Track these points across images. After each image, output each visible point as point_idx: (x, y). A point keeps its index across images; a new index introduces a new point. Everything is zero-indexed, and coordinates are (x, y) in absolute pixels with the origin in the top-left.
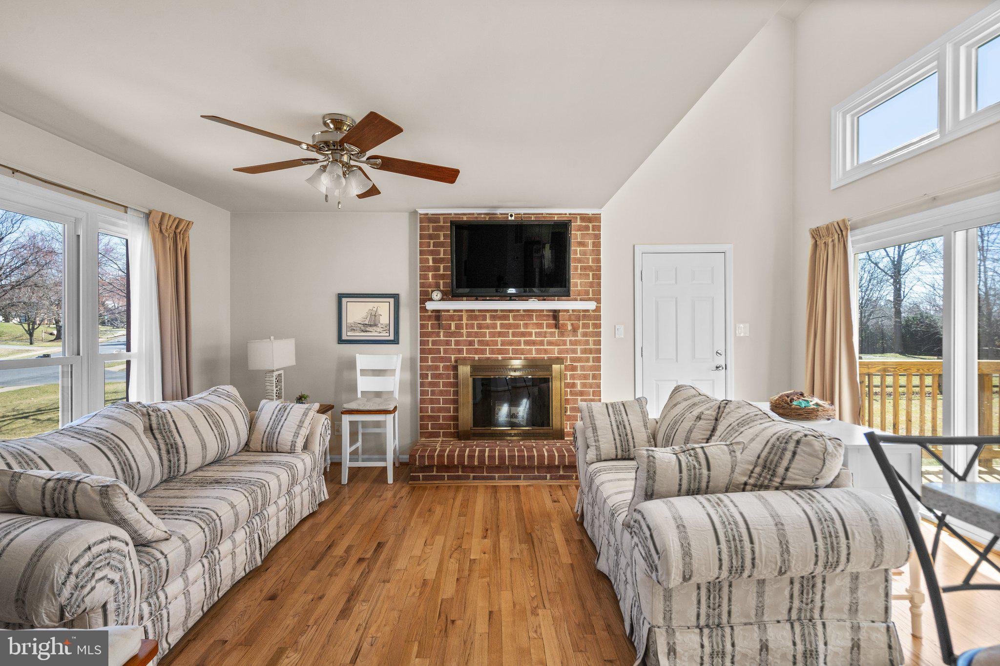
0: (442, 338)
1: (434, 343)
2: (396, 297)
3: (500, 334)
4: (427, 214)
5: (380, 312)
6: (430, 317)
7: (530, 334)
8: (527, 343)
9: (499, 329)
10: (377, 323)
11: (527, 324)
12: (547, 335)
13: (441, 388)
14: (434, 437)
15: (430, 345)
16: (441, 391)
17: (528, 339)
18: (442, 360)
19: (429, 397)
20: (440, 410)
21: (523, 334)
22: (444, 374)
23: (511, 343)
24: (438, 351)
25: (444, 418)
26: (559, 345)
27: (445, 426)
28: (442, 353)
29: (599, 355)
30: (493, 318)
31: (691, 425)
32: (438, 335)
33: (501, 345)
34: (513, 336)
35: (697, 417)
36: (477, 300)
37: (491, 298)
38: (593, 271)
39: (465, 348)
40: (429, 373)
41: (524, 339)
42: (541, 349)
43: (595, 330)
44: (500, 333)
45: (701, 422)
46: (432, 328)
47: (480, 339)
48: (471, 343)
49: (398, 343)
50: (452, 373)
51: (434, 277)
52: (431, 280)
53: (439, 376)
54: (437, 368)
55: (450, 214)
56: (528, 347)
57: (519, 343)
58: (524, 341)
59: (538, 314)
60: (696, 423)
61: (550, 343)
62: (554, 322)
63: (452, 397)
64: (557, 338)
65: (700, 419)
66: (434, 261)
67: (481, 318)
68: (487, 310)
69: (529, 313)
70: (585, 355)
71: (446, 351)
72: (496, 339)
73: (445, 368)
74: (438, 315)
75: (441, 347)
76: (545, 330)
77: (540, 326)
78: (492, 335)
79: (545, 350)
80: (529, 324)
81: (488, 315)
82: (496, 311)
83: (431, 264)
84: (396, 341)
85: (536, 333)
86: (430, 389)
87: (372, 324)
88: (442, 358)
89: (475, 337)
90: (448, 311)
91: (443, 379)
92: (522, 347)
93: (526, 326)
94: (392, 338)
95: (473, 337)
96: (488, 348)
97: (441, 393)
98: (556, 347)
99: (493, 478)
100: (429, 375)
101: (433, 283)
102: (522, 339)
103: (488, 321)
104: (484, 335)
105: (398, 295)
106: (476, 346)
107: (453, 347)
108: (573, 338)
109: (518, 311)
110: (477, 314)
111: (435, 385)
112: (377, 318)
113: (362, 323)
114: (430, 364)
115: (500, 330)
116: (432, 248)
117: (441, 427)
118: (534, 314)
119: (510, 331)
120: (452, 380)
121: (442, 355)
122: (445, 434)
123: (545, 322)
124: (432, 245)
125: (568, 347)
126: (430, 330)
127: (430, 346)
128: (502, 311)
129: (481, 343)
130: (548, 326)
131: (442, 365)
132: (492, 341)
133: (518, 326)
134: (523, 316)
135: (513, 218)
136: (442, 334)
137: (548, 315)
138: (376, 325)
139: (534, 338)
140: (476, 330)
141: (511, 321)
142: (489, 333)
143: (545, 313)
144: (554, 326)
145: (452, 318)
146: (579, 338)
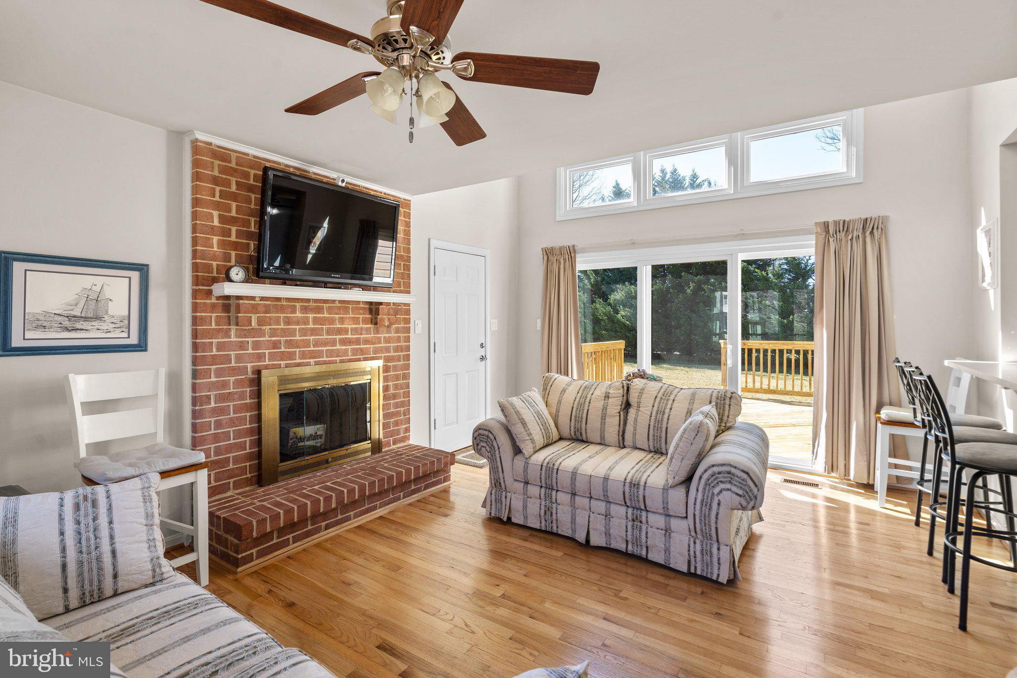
0: (233, 339)
1: (220, 347)
2: (143, 269)
3: (314, 332)
4: (211, 144)
5: (108, 293)
6: (214, 306)
7: (346, 331)
8: (343, 342)
9: (311, 326)
10: (100, 314)
11: (342, 318)
12: (364, 332)
13: (232, 415)
14: (219, 493)
15: (214, 350)
16: (231, 419)
17: (343, 337)
18: (234, 371)
19: (213, 432)
20: (229, 448)
21: (339, 331)
22: (236, 393)
23: (325, 343)
24: (228, 359)
25: (236, 460)
26: (375, 344)
27: (237, 472)
28: (233, 362)
29: (408, 353)
30: (305, 309)
31: (602, 404)
32: (227, 334)
33: (314, 346)
34: (328, 333)
35: (605, 397)
36: (284, 284)
37: (302, 283)
38: (404, 261)
39: (267, 352)
40: (212, 394)
41: (339, 337)
42: (357, 348)
43: (406, 326)
44: (312, 329)
45: (610, 400)
46: (217, 324)
47: (288, 338)
48: (276, 345)
49: (146, 350)
50: (248, 390)
51: (221, 244)
52: (215, 249)
53: (227, 397)
54: (225, 385)
55: (247, 155)
56: (344, 347)
57: (333, 343)
58: (340, 339)
59: (354, 306)
60: (606, 402)
61: (367, 342)
62: (370, 316)
63: (248, 426)
64: (373, 335)
65: (608, 397)
66: (222, 219)
67: (290, 310)
68: (298, 299)
69: (345, 304)
70: (397, 354)
71: (239, 358)
72: (308, 338)
73: (238, 383)
74: (228, 304)
75: (231, 353)
76: (361, 326)
77: (355, 321)
78: (304, 332)
79: (361, 349)
80: (346, 318)
81: (298, 305)
82: (308, 300)
83: (216, 222)
84: (141, 346)
85: (352, 329)
86: (213, 420)
87: (89, 315)
88: (233, 369)
89: (282, 336)
90: (253, 298)
91: (234, 400)
92: (338, 347)
93: (342, 320)
94: (134, 340)
95: (278, 336)
96: (297, 350)
97: (232, 422)
98: (372, 346)
99: (348, 519)
100: (212, 398)
101: (221, 255)
102: (338, 337)
103: (298, 314)
104: (293, 333)
105: (147, 266)
106: (283, 349)
107: (250, 351)
108: (387, 335)
109: (334, 301)
110: (285, 303)
111: (222, 411)
112: (101, 304)
113: (64, 313)
114: (213, 379)
115: (313, 326)
116: (217, 198)
117: (231, 474)
118: (351, 306)
119: (324, 327)
120: (248, 401)
121: (233, 364)
122: (237, 485)
123: (361, 316)
124: (217, 194)
125: (383, 345)
126: (214, 326)
127: (215, 352)
128: (316, 301)
129: (289, 344)
130: (365, 321)
131: (232, 379)
132: (303, 340)
133: (332, 321)
134: (339, 308)
135: (344, 185)
136: (233, 333)
137: (364, 308)
138: (98, 318)
139: (350, 336)
140: (282, 327)
141: (326, 315)
142: (299, 331)
143: (361, 306)
144: (370, 321)
145: (255, 309)
146: (393, 335)
